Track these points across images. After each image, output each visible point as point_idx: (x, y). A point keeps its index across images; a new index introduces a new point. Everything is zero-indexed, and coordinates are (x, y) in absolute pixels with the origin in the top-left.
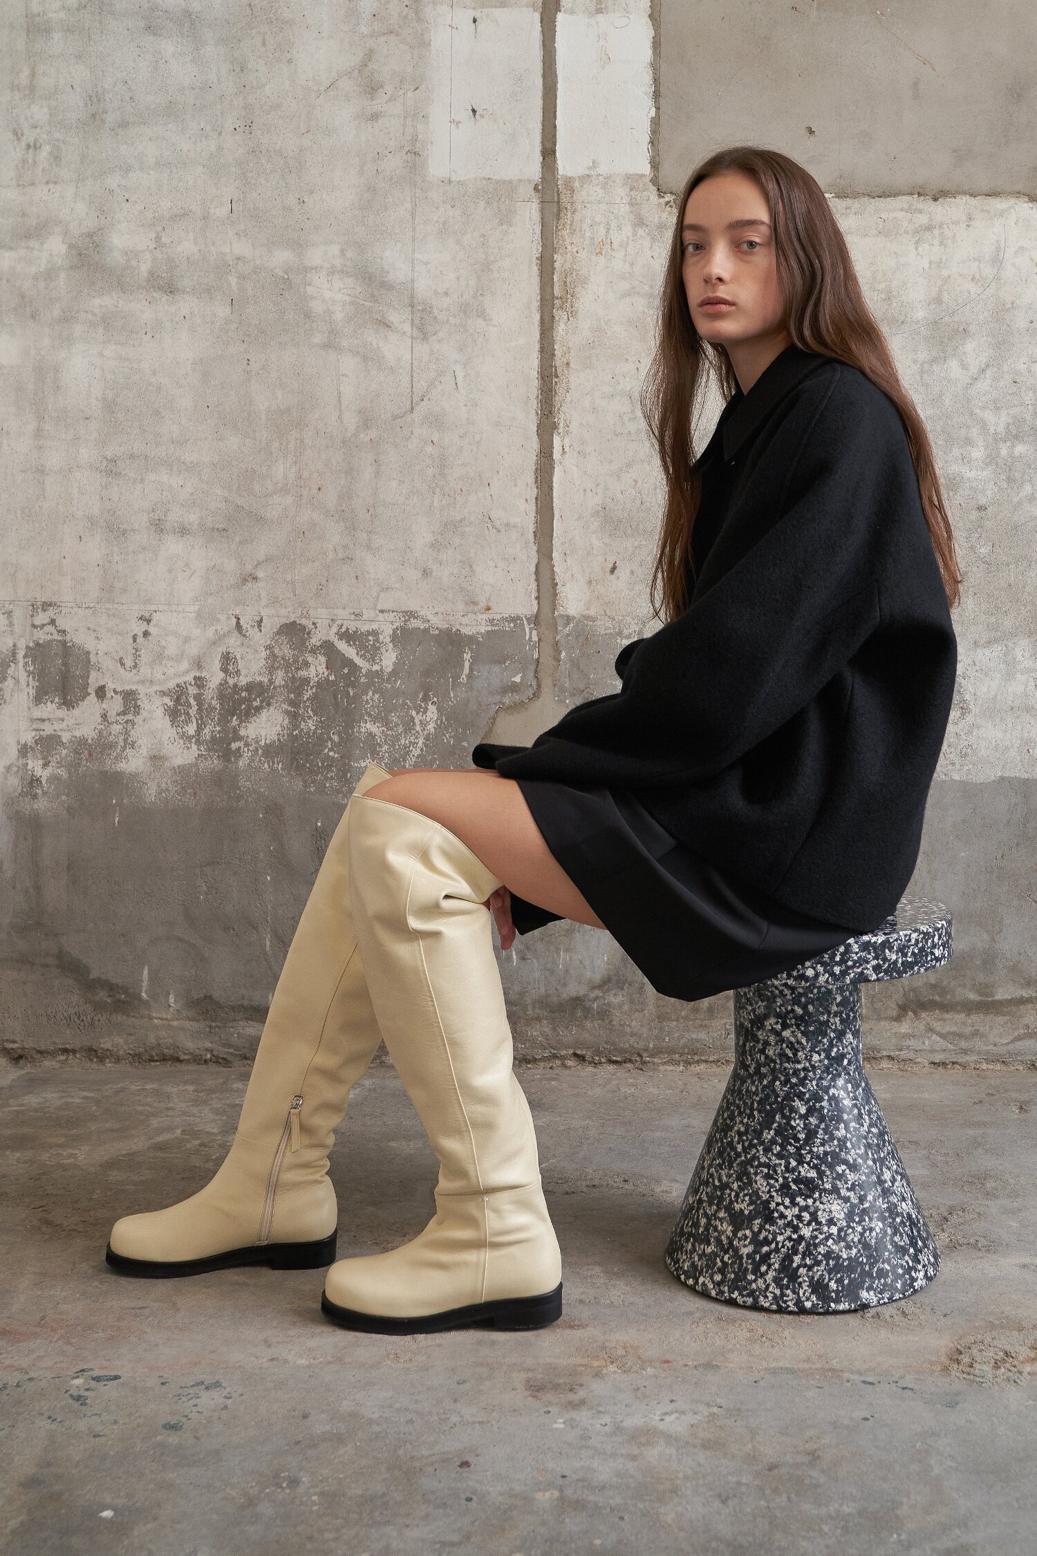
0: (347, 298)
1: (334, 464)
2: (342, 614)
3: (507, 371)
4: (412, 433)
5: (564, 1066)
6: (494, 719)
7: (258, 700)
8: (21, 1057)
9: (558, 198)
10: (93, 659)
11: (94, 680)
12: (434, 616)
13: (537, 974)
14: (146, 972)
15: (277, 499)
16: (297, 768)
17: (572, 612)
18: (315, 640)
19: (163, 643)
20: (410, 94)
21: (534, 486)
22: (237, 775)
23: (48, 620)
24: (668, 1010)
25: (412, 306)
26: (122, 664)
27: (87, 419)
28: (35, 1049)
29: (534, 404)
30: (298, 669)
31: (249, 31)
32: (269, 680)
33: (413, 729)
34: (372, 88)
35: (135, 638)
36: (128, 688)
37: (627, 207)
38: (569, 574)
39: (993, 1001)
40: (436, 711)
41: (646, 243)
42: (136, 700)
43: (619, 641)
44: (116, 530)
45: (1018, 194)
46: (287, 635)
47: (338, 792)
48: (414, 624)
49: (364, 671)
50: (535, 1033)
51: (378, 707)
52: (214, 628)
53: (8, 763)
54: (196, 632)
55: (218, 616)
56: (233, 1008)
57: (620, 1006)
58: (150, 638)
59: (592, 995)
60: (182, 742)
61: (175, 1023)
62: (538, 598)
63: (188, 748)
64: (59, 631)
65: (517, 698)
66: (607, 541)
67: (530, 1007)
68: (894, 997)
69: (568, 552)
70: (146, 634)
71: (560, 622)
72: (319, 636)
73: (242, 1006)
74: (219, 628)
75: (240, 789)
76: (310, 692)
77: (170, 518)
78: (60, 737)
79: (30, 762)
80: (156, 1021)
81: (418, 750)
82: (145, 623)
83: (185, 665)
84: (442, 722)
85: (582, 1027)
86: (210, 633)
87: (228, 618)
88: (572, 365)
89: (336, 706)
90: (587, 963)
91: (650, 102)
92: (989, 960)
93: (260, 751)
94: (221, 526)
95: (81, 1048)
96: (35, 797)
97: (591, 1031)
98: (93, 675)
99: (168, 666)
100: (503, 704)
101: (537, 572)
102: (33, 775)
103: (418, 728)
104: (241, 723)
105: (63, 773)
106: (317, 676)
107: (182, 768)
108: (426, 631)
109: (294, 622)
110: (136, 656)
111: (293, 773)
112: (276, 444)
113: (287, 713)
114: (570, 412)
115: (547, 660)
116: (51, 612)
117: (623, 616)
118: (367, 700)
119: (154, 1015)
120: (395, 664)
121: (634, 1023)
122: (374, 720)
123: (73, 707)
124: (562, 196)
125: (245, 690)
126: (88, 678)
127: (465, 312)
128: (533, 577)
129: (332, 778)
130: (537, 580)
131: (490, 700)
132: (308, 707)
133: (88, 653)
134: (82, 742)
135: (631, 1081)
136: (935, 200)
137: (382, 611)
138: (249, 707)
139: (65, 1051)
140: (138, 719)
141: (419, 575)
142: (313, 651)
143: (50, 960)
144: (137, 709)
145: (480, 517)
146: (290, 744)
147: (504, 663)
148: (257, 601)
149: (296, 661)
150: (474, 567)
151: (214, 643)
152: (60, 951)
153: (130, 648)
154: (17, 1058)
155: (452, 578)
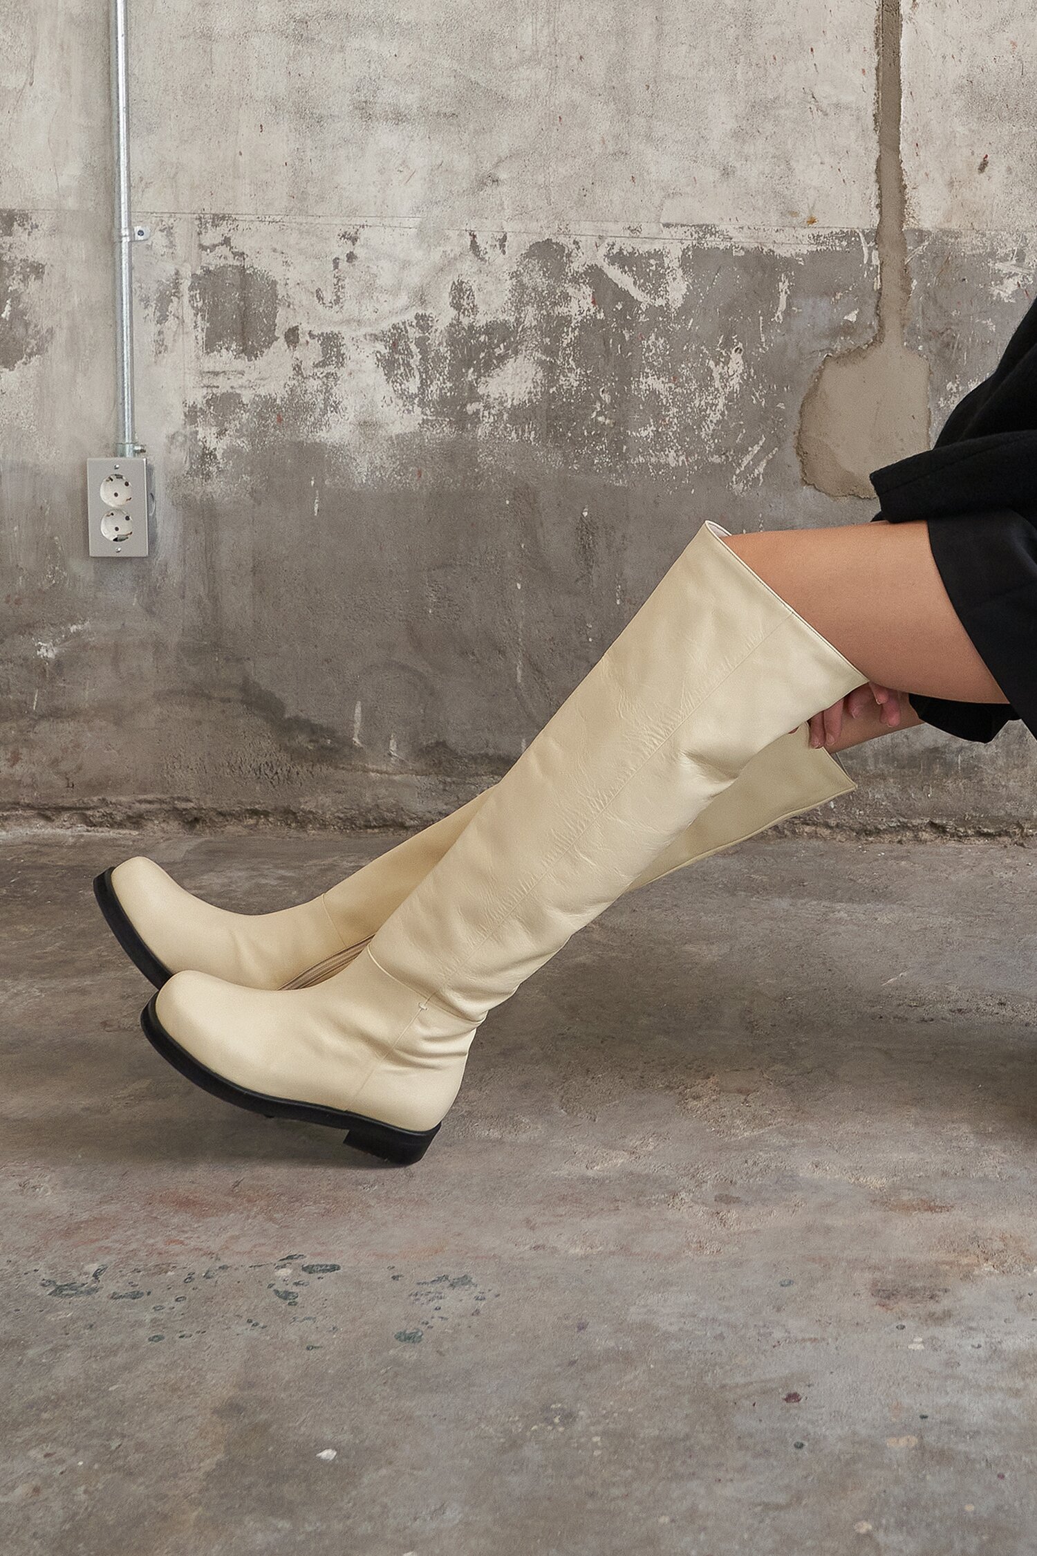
1: (601, 23)
2: (613, 228)
5: (917, 840)
6: (821, 371)
7: (502, 346)
8: (196, 820)
10: (281, 292)
11: (284, 319)
12: (739, 230)
14: (358, 710)
15: (524, 72)
16: (556, 438)
17: (926, 225)
18: (577, 266)
19: (374, 270)
21: (874, 52)
22: (475, 449)
23: (220, 239)
26: (320, 298)
28: (215, 810)
30: (555, 304)
32: (517, 319)
33: (711, 386)
35: (336, 262)
36: (327, 330)
38: (922, 172)
40: (741, 362)
42: (338, 346)
43: (990, 265)
44: (307, 115)
46: (539, 258)
47: (610, 470)
48: (711, 242)
49: (643, 307)
50: (878, 796)
51: (663, 356)
52: (442, 249)
53: (172, 431)
54: (418, 255)
55: (447, 232)
56: (474, 759)
57: (993, 761)
58: (356, 263)
60: (400, 402)
61: (397, 778)
62: (879, 206)
63: (409, 412)
64: (235, 254)
65: (851, 343)
66: (975, 126)
67: (871, 761)
69: (921, 143)
70: (351, 257)
71: (909, 237)
72: (583, 259)
73: (486, 755)
74: (448, 249)
75: (478, 466)
76: (571, 335)
77: (380, 100)
78: (239, 396)
79: (200, 429)
80: (373, 774)
81: (718, 414)
82: (349, 242)
83: (403, 299)
84: (749, 376)
85: (943, 789)
86: (436, 256)
87: (460, 235)
89: (608, 353)
93: (505, 416)
94: (449, 110)
95: (276, 809)
96: (208, 476)
97: (954, 793)
98: (281, 312)
99: (382, 300)
100: (833, 351)
101: (878, 171)
102: (205, 447)
103: (717, 384)
104: (479, 377)
105: (243, 444)
106: (581, 314)
107: (401, 442)
108: (728, 251)
109: (549, 241)
110: (339, 287)
111: (549, 444)
113: (541, 363)
115: (893, 292)
116: (224, 228)
117: (996, 231)
118: (648, 346)
119: (370, 767)
120: (685, 297)
121: (1011, 783)
122: (659, 373)
123: (256, 356)
125: (484, 333)
126: (275, 316)
128: (873, 177)
129: (602, 452)
130: (878, 181)
131: (817, 345)
132: (569, 355)
133: (275, 283)
134: (268, 403)
135: (1008, 861)
137: (667, 225)
138: (490, 356)
139: (254, 813)
140: (343, 373)
141: (718, 175)
142: (575, 280)
143: (233, 694)
144: (341, 359)
145: (801, 95)
146: (545, 406)
147: (835, 295)
148: (499, 212)
149: (552, 293)
150: (793, 163)
151: (442, 270)
152: (246, 680)
153: (330, 276)
154: (192, 821)
155: (763, 179)
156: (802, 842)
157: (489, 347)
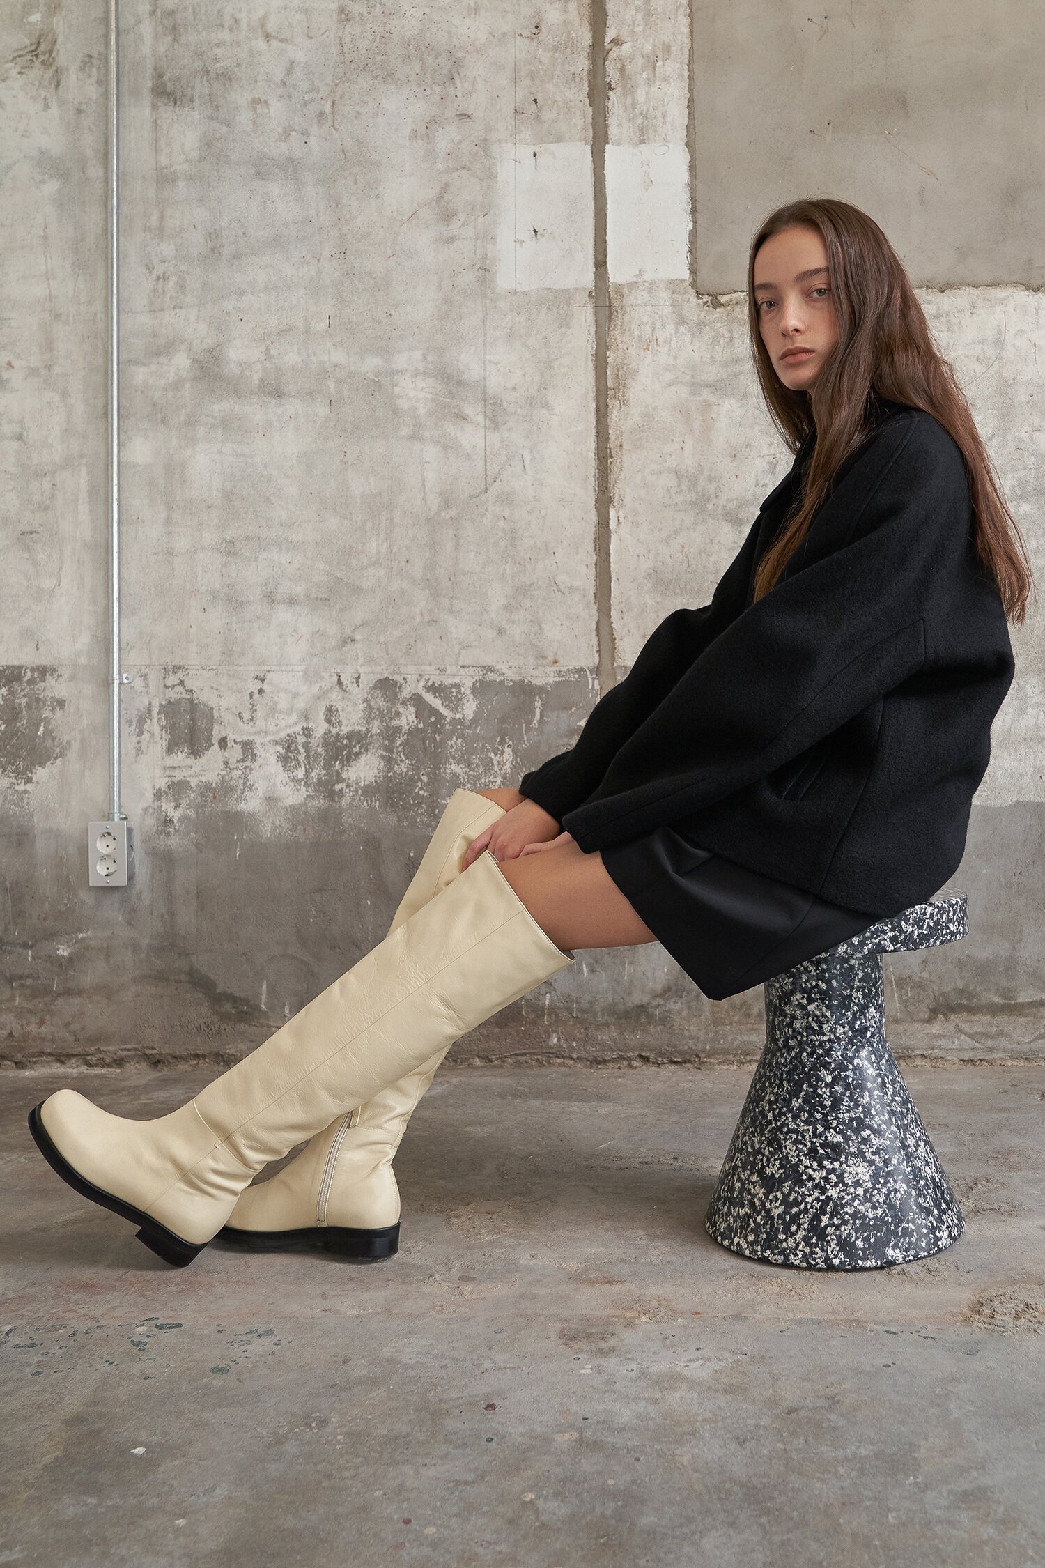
0: (429, 396)
1: (420, 539)
2: (428, 669)
3: (568, 453)
4: (486, 510)
5: (631, 1066)
7: (357, 746)
8: (159, 1062)
9: (610, 303)
10: (216, 714)
11: (217, 732)
12: (509, 668)
13: (605, 985)
14: (264, 986)
15: (371, 571)
16: (392, 806)
18: (406, 693)
19: (276, 699)
20: (480, 220)
21: (594, 554)
22: (340, 813)
23: (177, 682)
24: (723, 1016)
25: (485, 401)
26: (241, 718)
27: (209, 507)
28: (170, 1054)
29: (592, 482)
30: (391, 719)
31: (343, 173)
32: (367, 729)
33: (492, 770)
34: (447, 216)
35: (251, 695)
36: (245, 738)
37: (670, 308)
38: (626, 629)
39: (1015, 1004)
40: (511, 753)
41: (688, 338)
42: (253, 749)
44: (234, 601)
45: (1015, 284)
46: (381, 689)
47: (426, 825)
48: (491, 677)
49: (448, 720)
50: (604, 1038)
51: (461, 751)
52: (319, 685)
53: (146, 805)
54: (303, 689)
55: (322, 674)
57: (679, 1013)
58: (264, 695)
59: (655, 1003)
60: (292, 784)
62: (599, 651)
63: (298, 790)
64: (187, 691)
66: (659, 600)
67: (599, 1014)
68: (925, 1001)
69: (625, 611)
70: (261, 691)
71: (618, 671)
72: (409, 689)
74: (323, 684)
75: (342, 825)
76: (402, 739)
77: (280, 591)
78: (189, 782)
79: (163, 804)
82: (260, 682)
83: (294, 717)
84: (516, 762)
85: (647, 1032)
86: (315, 689)
87: (331, 676)
88: (624, 447)
89: (425, 749)
90: (649, 974)
91: (688, 217)
92: (1011, 967)
93: (360, 792)
94: (323, 596)
95: (210, 1053)
96: (168, 834)
97: (654, 1036)
98: (216, 727)
99: (280, 718)
101: (597, 629)
102: (166, 816)
103: (496, 768)
104: (343, 766)
105: (191, 813)
106: (408, 724)
107: (293, 809)
108: (502, 683)
109: (387, 678)
110: (253, 710)
111: (388, 810)
112: (369, 524)
113: (382, 757)
114: (625, 487)
116: (180, 674)
118: (452, 745)
119: (272, 1024)
120: (475, 713)
121: (692, 1028)
122: (458, 762)
123: (200, 756)
124: (613, 301)
125: (346, 738)
126: (212, 730)
127: (531, 404)
128: (594, 633)
129: (422, 814)
130: (597, 635)
131: (560, 742)
132: (400, 752)
133: (212, 709)
134: (207, 787)
135: (690, 1078)
136: (942, 292)
137: (463, 667)
138: (350, 753)
139: (196, 1056)
140: (255, 766)
141: (495, 634)
142: (404, 703)
143: (183, 977)
144: (254, 757)
145: (547, 582)
146: (385, 785)
147: (571, 709)
148: (355, 660)
149: (389, 711)
150: (543, 626)
151: (319, 698)
152: (191, 969)
153: (248, 704)
154: (156, 1063)
155: (524, 635)
156: (554, 1069)
157: (349, 747)
